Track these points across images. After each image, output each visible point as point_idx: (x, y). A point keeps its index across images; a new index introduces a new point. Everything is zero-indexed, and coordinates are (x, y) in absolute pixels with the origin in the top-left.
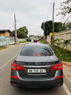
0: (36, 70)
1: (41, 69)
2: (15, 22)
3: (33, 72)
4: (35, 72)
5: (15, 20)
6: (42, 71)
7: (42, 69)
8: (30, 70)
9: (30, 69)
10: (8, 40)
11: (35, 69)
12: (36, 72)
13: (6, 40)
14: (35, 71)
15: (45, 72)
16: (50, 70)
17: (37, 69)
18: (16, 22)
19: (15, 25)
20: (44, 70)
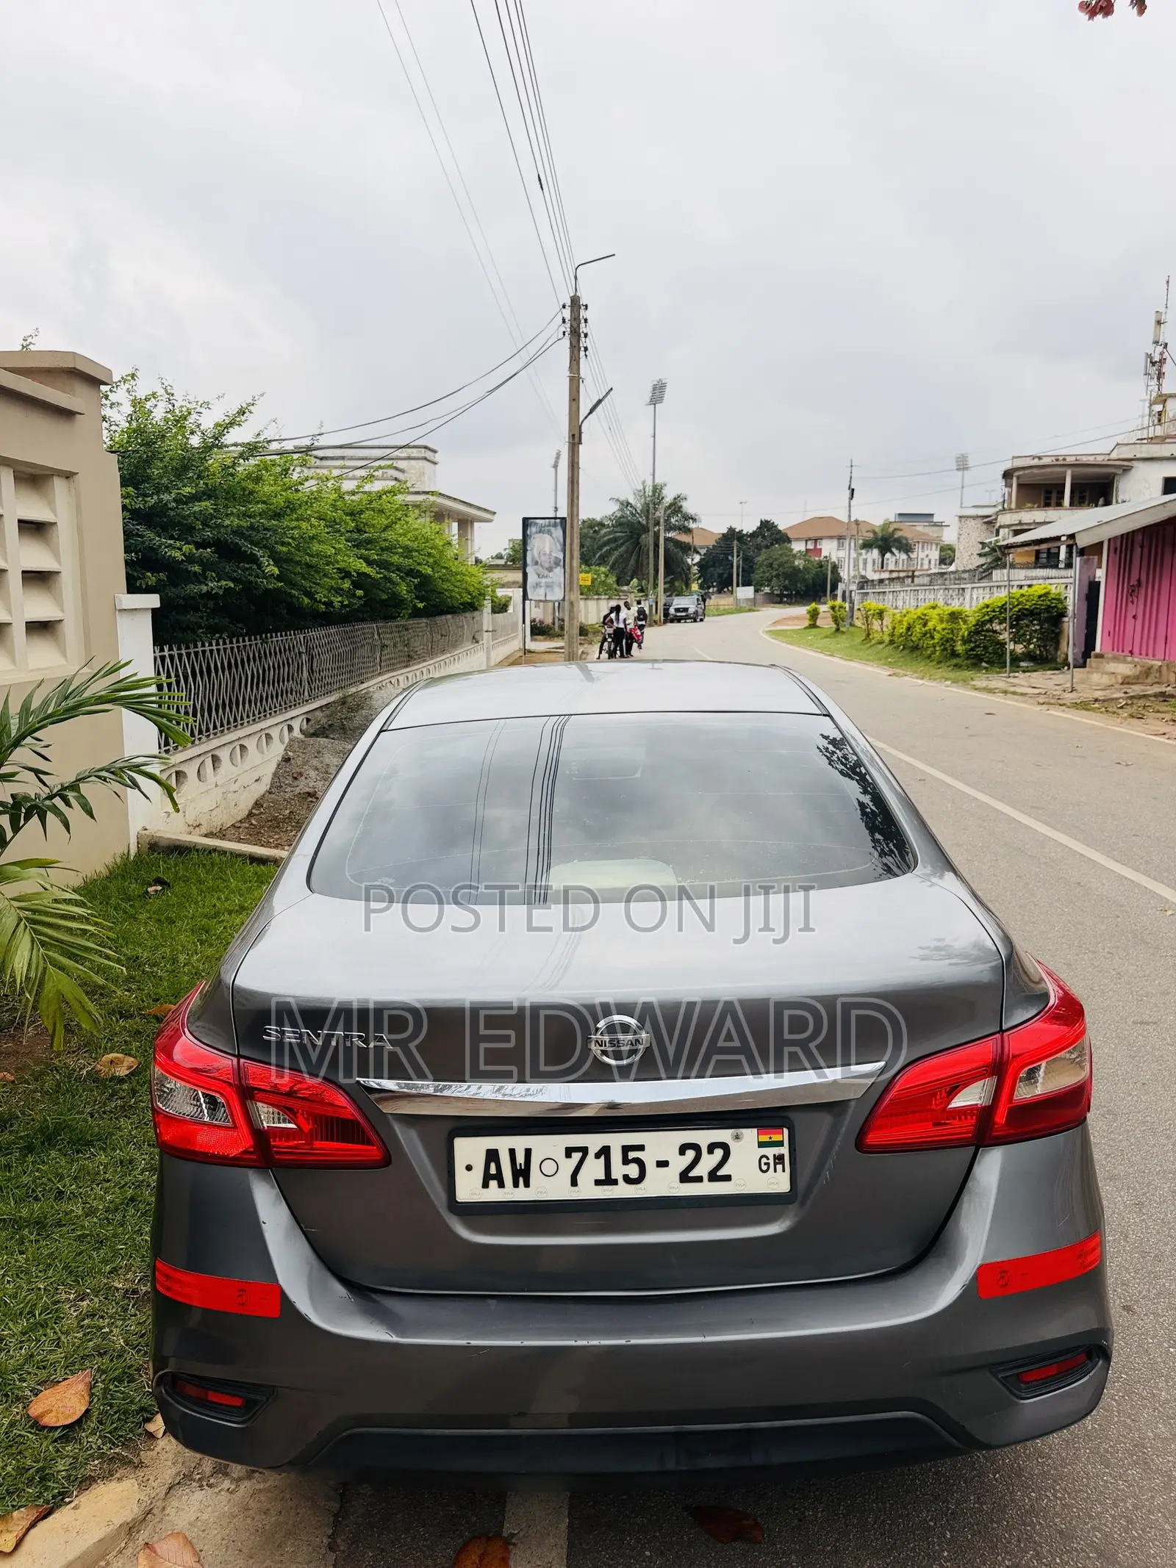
0: (605, 1152)
3: (547, 1188)
4: (588, 1190)
16: (860, 1145)
20: (745, 1143)
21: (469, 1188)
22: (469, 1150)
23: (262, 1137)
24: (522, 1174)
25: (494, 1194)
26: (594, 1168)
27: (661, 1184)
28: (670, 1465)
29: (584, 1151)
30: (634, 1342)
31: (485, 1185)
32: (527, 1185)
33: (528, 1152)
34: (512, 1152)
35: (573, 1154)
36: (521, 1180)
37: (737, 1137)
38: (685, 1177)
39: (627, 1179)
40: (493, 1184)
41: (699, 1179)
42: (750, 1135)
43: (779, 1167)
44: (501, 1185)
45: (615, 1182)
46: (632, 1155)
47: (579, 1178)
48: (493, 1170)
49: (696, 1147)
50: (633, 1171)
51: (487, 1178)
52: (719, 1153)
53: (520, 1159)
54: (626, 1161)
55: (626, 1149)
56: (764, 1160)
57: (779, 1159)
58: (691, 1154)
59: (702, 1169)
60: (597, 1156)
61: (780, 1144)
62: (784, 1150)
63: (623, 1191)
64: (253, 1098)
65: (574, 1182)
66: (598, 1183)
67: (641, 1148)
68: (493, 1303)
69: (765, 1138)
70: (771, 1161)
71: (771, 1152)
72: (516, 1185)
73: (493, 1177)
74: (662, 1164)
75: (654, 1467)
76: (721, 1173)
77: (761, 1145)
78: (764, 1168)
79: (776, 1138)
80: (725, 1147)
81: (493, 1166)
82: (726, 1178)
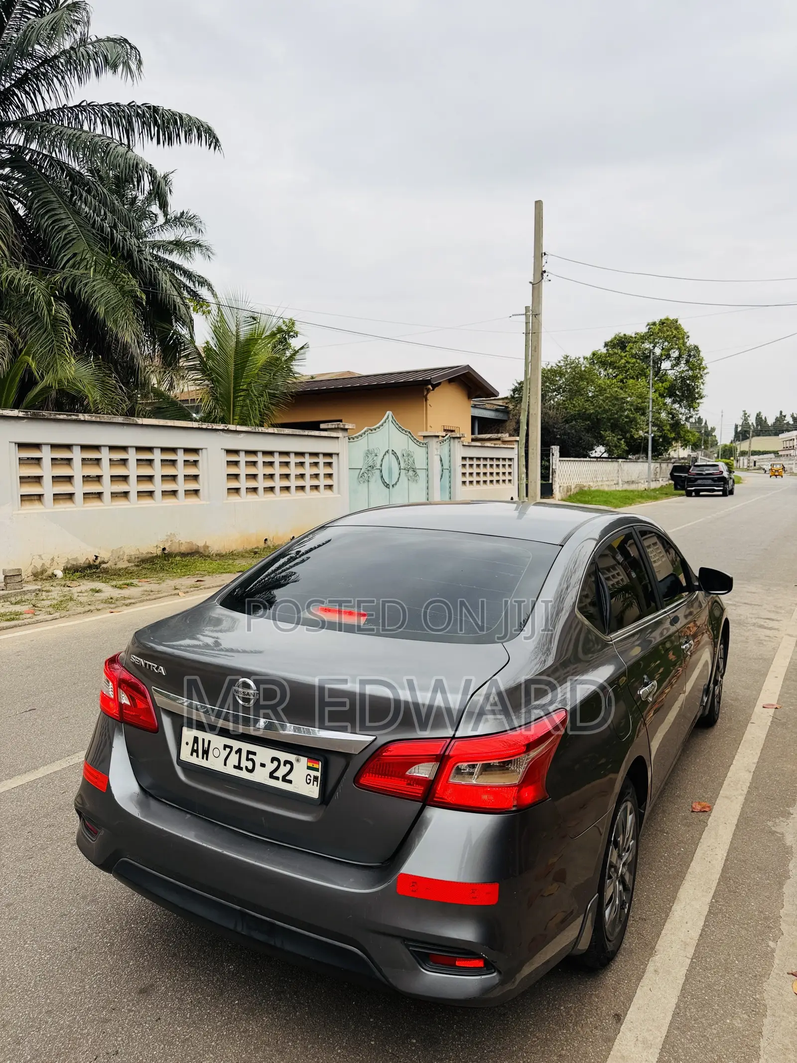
0: (239, 751)
1: (283, 756)
2: (536, 286)
3: (214, 763)
4: (230, 770)
5: (539, 255)
6: (284, 779)
7: (292, 757)
8: (196, 740)
9: (201, 735)
10: (446, 471)
11: (236, 744)
12: (238, 767)
13: (422, 474)
14: (234, 759)
15: (313, 791)
16: (356, 780)
17: (246, 747)
18: (544, 284)
19: (533, 314)
20: (302, 764)
21: (185, 753)
22: (188, 735)
23: (120, 707)
24: (206, 753)
25: (194, 760)
27: (261, 776)
28: (239, 929)
29: (231, 748)
31: (192, 754)
32: (207, 759)
34: (204, 740)
35: (227, 749)
36: (205, 755)
37: (298, 760)
38: (271, 775)
39: (247, 769)
40: (195, 754)
41: (277, 778)
42: (304, 760)
43: (315, 783)
44: (197, 756)
45: (241, 769)
46: (251, 756)
47: (228, 762)
48: (195, 748)
49: (278, 760)
50: (250, 765)
51: (192, 751)
52: (288, 766)
53: (206, 745)
54: (248, 759)
55: (249, 752)
56: (309, 777)
57: (316, 778)
58: (276, 763)
59: (280, 774)
60: (236, 753)
61: (317, 770)
62: (318, 774)
63: (244, 775)
64: (120, 687)
65: (225, 764)
66: (235, 767)
67: (254, 754)
69: (310, 765)
70: (312, 779)
71: (313, 773)
72: (202, 757)
73: (195, 751)
74: (263, 765)
75: (231, 926)
76: (287, 778)
77: (309, 768)
78: (308, 781)
79: (316, 766)
80: (291, 764)
81: (196, 745)
82: (290, 782)
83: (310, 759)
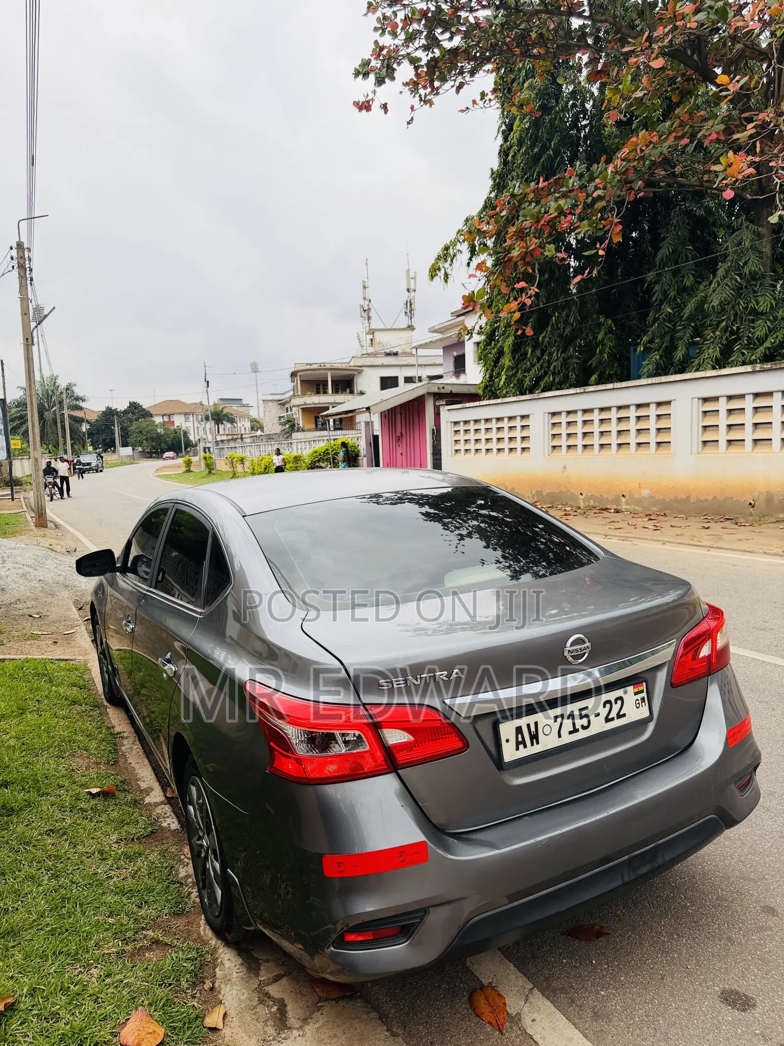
0: (571, 715)
1: (612, 696)
3: (547, 742)
4: (567, 739)
6: (619, 716)
7: (620, 693)
8: (519, 730)
9: (523, 722)
11: (566, 710)
12: (575, 730)
15: (644, 712)
16: (672, 683)
17: (576, 707)
20: (629, 694)
21: (510, 753)
22: (507, 730)
23: (389, 752)
24: (535, 737)
25: (523, 753)
26: (568, 725)
27: (598, 726)
28: (626, 879)
29: (562, 716)
30: (611, 812)
31: (517, 749)
32: (538, 743)
33: (536, 723)
34: (528, 725)
35: (557, 719)
36: (535, 740)
37: (626, 692)
38: (608, 720)
39: (584, 728)
40: (521, 746)
41: (613, 719)
42: (631, 689)
43: (644, 704)
44: (525, 746)
45: (577, 731)
46: (584, 713)
47: (562, 732)
48: (520, 739)
49: (609, 702)
50: (584, 722)
51: (518, 744)
52: (619, 702)
53: (533, 729)
54: (581, 717)
55: (581, 710)
56: (638, 702)
57: (643, 700)
58: (608, 706)
59: (613, 714)
60: (568, 718)
61: (642, 691)
62: (644, 695)
63: (582, 734)
64: (381, 728)
65: (560, 736)
66: (570, 733)
67: (587, 708)
68: (527, 818)
69: (636, 690)
70: (640, 702)
71: (639, 696)
72: (532, 745)
73: (520, 743)
74: (597, 715)
75: (619, 882)
76: (621, 713)
77: (636, 694)
78: (638, 706)
79: (641, 689)
80: (621, 698)
81: (520, 736)
82: (624, 715)
83: (635, 685)
